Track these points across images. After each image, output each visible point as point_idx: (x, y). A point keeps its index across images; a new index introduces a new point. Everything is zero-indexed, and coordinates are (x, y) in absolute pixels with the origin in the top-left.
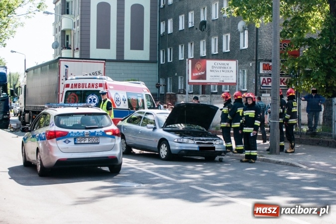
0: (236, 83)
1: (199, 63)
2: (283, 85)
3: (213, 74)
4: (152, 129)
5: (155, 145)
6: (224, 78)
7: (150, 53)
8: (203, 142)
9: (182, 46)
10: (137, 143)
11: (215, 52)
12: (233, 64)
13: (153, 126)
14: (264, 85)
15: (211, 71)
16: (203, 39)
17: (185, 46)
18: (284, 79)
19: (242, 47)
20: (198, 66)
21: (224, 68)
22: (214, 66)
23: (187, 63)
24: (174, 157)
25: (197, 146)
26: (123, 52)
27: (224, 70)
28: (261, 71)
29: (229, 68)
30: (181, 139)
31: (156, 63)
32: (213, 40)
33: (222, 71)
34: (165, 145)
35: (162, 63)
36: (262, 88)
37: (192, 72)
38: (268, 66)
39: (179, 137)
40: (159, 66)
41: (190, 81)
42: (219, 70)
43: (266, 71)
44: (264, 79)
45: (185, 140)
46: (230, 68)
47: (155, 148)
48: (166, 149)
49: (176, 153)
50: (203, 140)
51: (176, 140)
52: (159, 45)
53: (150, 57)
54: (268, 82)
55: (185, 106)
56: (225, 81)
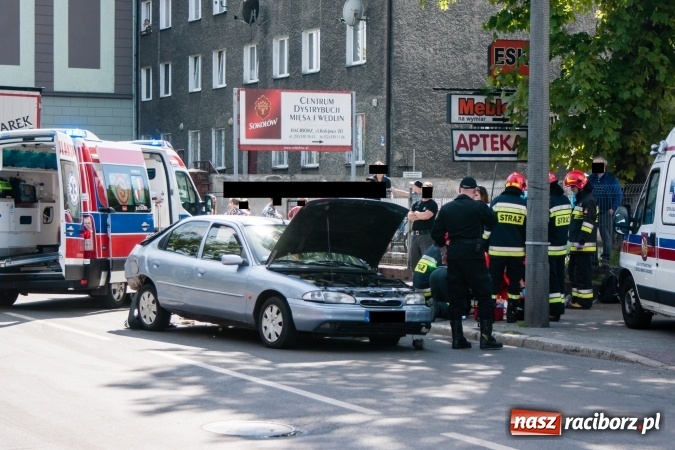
0: (350, 148)
1: (263, 99)
2: (506, 151)
3: (296, 124)
4: (236, 267)
5: (248, 309)
6: (323, 134)
7: (116, 75)
8: (377, 299)
9: (196, 59)
10: (191, 303)
11: (281, 72)
12: (343, 101)
13: (237, 258)
14: (463, 151)
15: (293, 117)
16: (250, 41)
17: (203, 60)
18: (509, 137)
19: (350, 61)
20: (262, 106)
21: (324, 110)
22: (300, 105)
23: (235, 98)
24: (302, 339)
25: (362, 310)
26: (51, 72)
27: (322, 115)
28: (455, 117)
29: (334, 110)
30: (323, 294)
31: (131, 99)
32: (276, 45)
33: (317, 118)
34: (275, 308)
35: (144, 98)
36: (457, 158)
37: (248, 120)
38: (470, 103)
39: (318, 289)
40: (137, 107)
41: (242, 143)
42: (311, 114)
43: (465, 117)
44: (462, 136)
45: (332, 295)
46: (338, 110)
47: (245, 316)
48: (280, 318)
49: (310, 329)
50: (377, 295)
51: (308, 296)
52: (137, 56)
53: (116, 84)
54: (472, 144)
55: (327, 208)
56: (326, 142)
